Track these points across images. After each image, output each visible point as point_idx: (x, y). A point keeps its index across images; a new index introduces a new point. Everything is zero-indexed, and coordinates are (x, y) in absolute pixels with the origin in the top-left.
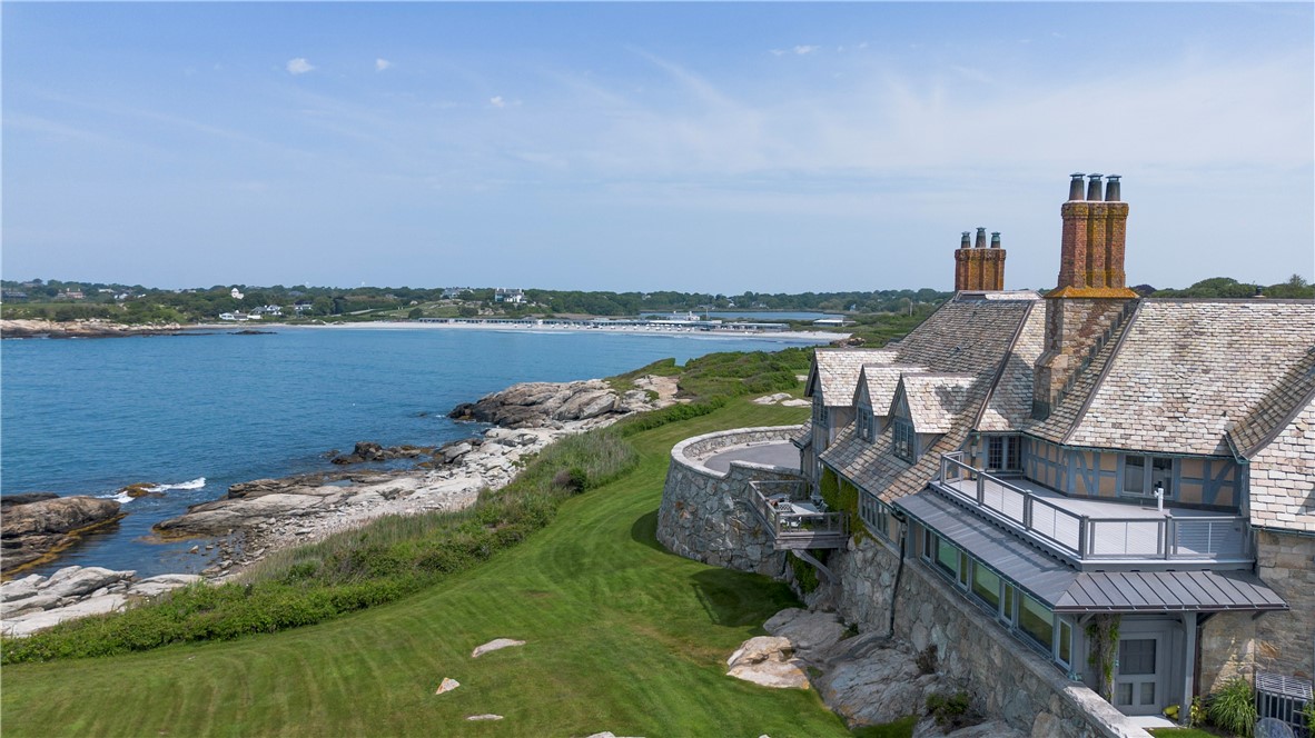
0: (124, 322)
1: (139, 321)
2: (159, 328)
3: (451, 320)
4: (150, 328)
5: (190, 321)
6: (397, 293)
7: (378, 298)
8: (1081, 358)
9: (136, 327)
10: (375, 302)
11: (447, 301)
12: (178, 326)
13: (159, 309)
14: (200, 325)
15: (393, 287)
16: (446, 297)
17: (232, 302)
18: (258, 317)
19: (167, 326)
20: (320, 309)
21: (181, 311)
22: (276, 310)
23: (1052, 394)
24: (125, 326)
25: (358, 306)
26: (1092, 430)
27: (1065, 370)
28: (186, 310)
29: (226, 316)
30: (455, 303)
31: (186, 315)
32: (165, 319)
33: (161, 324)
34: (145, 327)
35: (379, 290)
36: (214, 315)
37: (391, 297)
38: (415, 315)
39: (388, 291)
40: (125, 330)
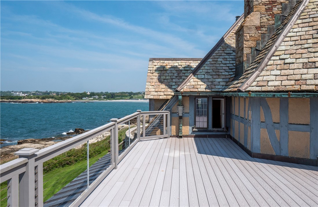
0: (58, 100)
1: (61, 99)
2: (66, 101)
3: (140, 99)
4: (64, 101)
5: (75, 100)
6: (129, 93)
7: (123, 94)
8: (273, 15)
9: (60, 101)
10: (122, 95)
11: (140, 95)
12: (71, 101)
13: (68, 97)
14: (77, 101)
15: (128, 92)
16: (140, 94)
17: (86, 95)
18: (92, 99)
19: (68, 101)
20: (108, 97)
21: (73, 97)
22: (97, 97)
23: (245, 52)
24: (58, 101)
25: (118, 96)
26: (278, 72)
27: (258, 28)
28: (75, 97)
29: (84, 98)
30: (142, 95)
31: (74, 98)
32: (68, 99)
33: (67, 100)
34: (63, 101)
35: (125, 92)
36: (81, 98)
37: (127, 94)
38: (131, 98)
39: (127, 93)
40: (58, 102)
